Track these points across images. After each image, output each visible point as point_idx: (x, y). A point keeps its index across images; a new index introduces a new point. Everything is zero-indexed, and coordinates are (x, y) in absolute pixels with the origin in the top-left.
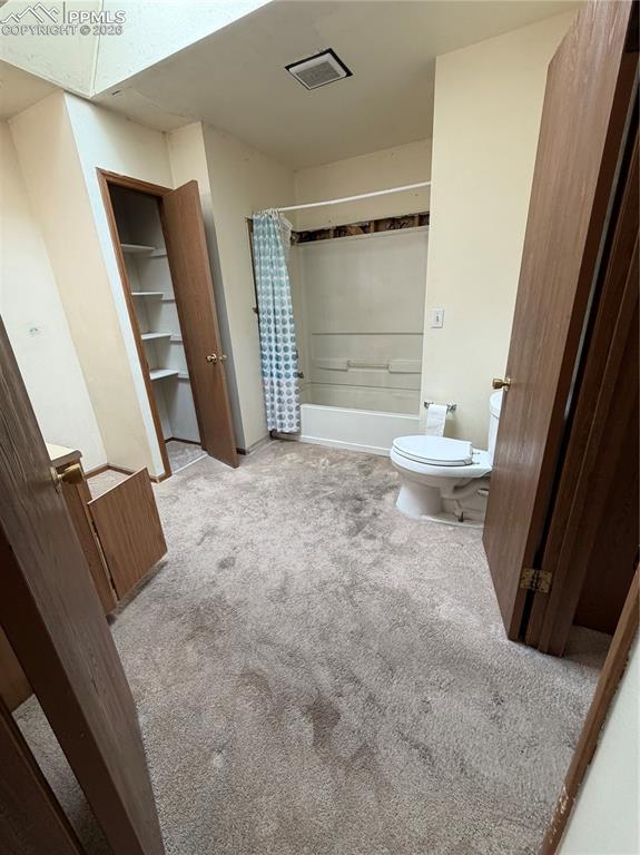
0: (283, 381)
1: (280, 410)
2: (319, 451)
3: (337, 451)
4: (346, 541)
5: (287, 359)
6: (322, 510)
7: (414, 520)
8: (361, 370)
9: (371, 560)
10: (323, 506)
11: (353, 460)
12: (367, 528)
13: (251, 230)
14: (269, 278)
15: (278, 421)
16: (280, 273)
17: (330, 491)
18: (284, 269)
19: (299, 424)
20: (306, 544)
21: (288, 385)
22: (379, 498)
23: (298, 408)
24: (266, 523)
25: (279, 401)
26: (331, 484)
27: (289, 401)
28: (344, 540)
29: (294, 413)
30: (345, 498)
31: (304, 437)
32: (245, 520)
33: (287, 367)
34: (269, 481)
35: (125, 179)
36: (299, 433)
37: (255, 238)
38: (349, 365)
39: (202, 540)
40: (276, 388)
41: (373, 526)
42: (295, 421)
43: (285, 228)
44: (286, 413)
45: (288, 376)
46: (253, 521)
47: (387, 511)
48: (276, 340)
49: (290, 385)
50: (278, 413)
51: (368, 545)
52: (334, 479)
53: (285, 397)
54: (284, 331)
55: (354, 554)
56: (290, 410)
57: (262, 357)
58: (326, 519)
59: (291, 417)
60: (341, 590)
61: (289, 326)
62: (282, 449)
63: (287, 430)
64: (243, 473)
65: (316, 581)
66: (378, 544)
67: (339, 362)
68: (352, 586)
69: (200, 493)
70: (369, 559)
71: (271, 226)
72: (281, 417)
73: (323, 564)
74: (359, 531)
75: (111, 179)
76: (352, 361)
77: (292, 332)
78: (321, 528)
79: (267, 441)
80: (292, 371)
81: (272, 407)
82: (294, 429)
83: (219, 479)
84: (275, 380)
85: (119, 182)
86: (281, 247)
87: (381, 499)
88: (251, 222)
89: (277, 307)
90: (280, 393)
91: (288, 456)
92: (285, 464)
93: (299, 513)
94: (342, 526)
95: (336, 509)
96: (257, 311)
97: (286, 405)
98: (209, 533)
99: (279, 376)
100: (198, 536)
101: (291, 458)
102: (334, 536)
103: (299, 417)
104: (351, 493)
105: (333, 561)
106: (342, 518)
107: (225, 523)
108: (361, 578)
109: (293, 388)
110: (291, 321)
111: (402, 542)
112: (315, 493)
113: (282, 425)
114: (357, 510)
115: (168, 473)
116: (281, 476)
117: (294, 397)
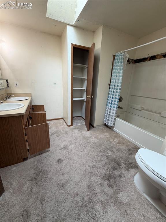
0: (112, 108)
1: (109, 118)
2: (118, 136)
3: (124, 139)
4: (100, 180)
5: (115, 102)
6: (101, 160)
7: (138, 193)
8: (147, 112)
9: (102, 199)
10: (103, 159)
11: (128, 146)
12: (112, 181)
13: (114, 59)
14: (116, 74)
15: (107, 121)
16: (120, 73)
17: (110, 153)
18: (122, 71)
19: (114, 124)
20: (85, 171)
21: (113, 110)
22: (128, 169)
23: (115, 119)
24: (81, 154)
25: (109, 115)
26: (112, 151)
27: (112, 116)
28: (99, 179)
29: (113, 120)
30: (113, 160)
31: (115, 129)
32: (76, 149)
33: (114, 104)
34: (94, 139)
35: (78, 46)
36: (113, 127)
37: (115, 61)
38: (142, 109)
39: (62, 149)
40: (109, 110)
41: (116, 182)
42: (112, 123)
43: (126, 57)
44: (110, 119)
45: (114, 107)
46: (78, 151)
47: (127, 177)
48: (113, 95)
49: (114, 111)
50: (107, 118)
51: (107, 189)
52: (115, 150)
53: (111, 114)
54: (117, 92)
55: (98, 190)
56: (112, 119)
57: (108, 99)
58: (100, 165)
59: (111, 121)
60: (80, 203)
61: (118, 91)
62: (105, 130)
63: (109, 125)
64: (88, 133)
65: (76, 190)
66: (112, 192)
67: (139, 107)
68: (85, 205)
69: (74, 134)
70: (101, 197)
71: (121, 56)
72: (108, 120)
73: (84, 184)
74: (108, 179)
75: (75, 46)
76: (145, 108)
77: (119, 93)
78: (95, 167)
79: (103, 126)
80: (116, 106)
81: (107, 116)
82: (112, 125)
83: (81, 132)
84: (109, 108)
85: (77, 47)
86: (122, 64)
87: (128, 170)
88: (114, 56)
89: (116, 84)
90: (110, 112)
91: (105, 133)
92: (102, 136)
93: (93, 156)
94: (103, 172)
95: (106, 163)
96: (110, 85)
97: (111, 117)
98: (65, 148)
99: (111, 107)
100: (62, 147)
101: (106, 134)
102: (96, 175)
103: (115, 122)
104: (117, 159)
105: (88, 186)
106: (106, 168)
107: (71, 147)
108: (91, 204)
109: (115, 112)
110: (120, 89)
111: (124, 201)
112: (104, 152)
113: (108, 123)
114: (114, 168)
115: (72, 125)
116: (98, 139)
117: (114, 115)
